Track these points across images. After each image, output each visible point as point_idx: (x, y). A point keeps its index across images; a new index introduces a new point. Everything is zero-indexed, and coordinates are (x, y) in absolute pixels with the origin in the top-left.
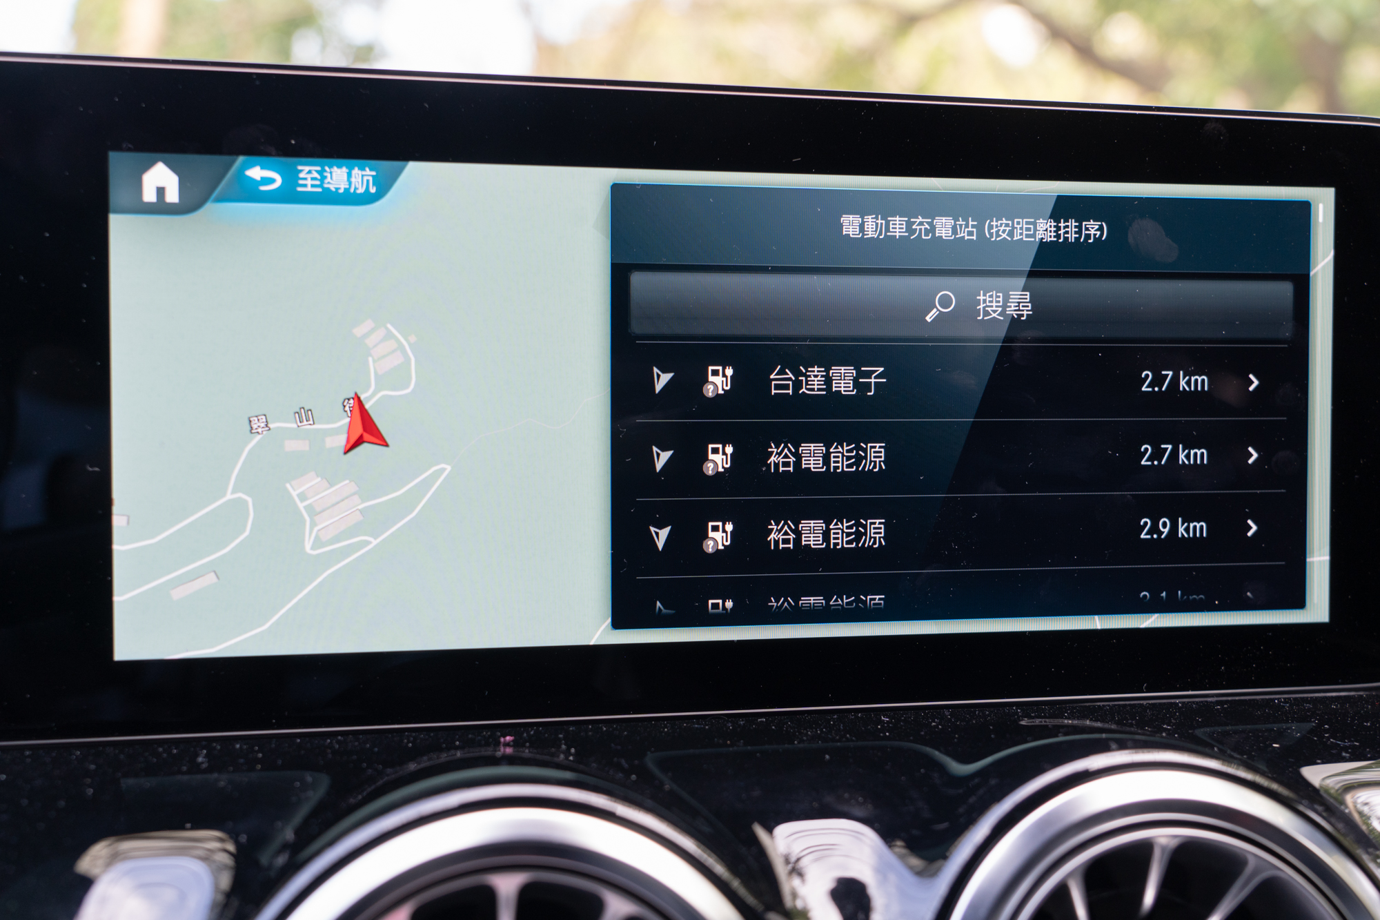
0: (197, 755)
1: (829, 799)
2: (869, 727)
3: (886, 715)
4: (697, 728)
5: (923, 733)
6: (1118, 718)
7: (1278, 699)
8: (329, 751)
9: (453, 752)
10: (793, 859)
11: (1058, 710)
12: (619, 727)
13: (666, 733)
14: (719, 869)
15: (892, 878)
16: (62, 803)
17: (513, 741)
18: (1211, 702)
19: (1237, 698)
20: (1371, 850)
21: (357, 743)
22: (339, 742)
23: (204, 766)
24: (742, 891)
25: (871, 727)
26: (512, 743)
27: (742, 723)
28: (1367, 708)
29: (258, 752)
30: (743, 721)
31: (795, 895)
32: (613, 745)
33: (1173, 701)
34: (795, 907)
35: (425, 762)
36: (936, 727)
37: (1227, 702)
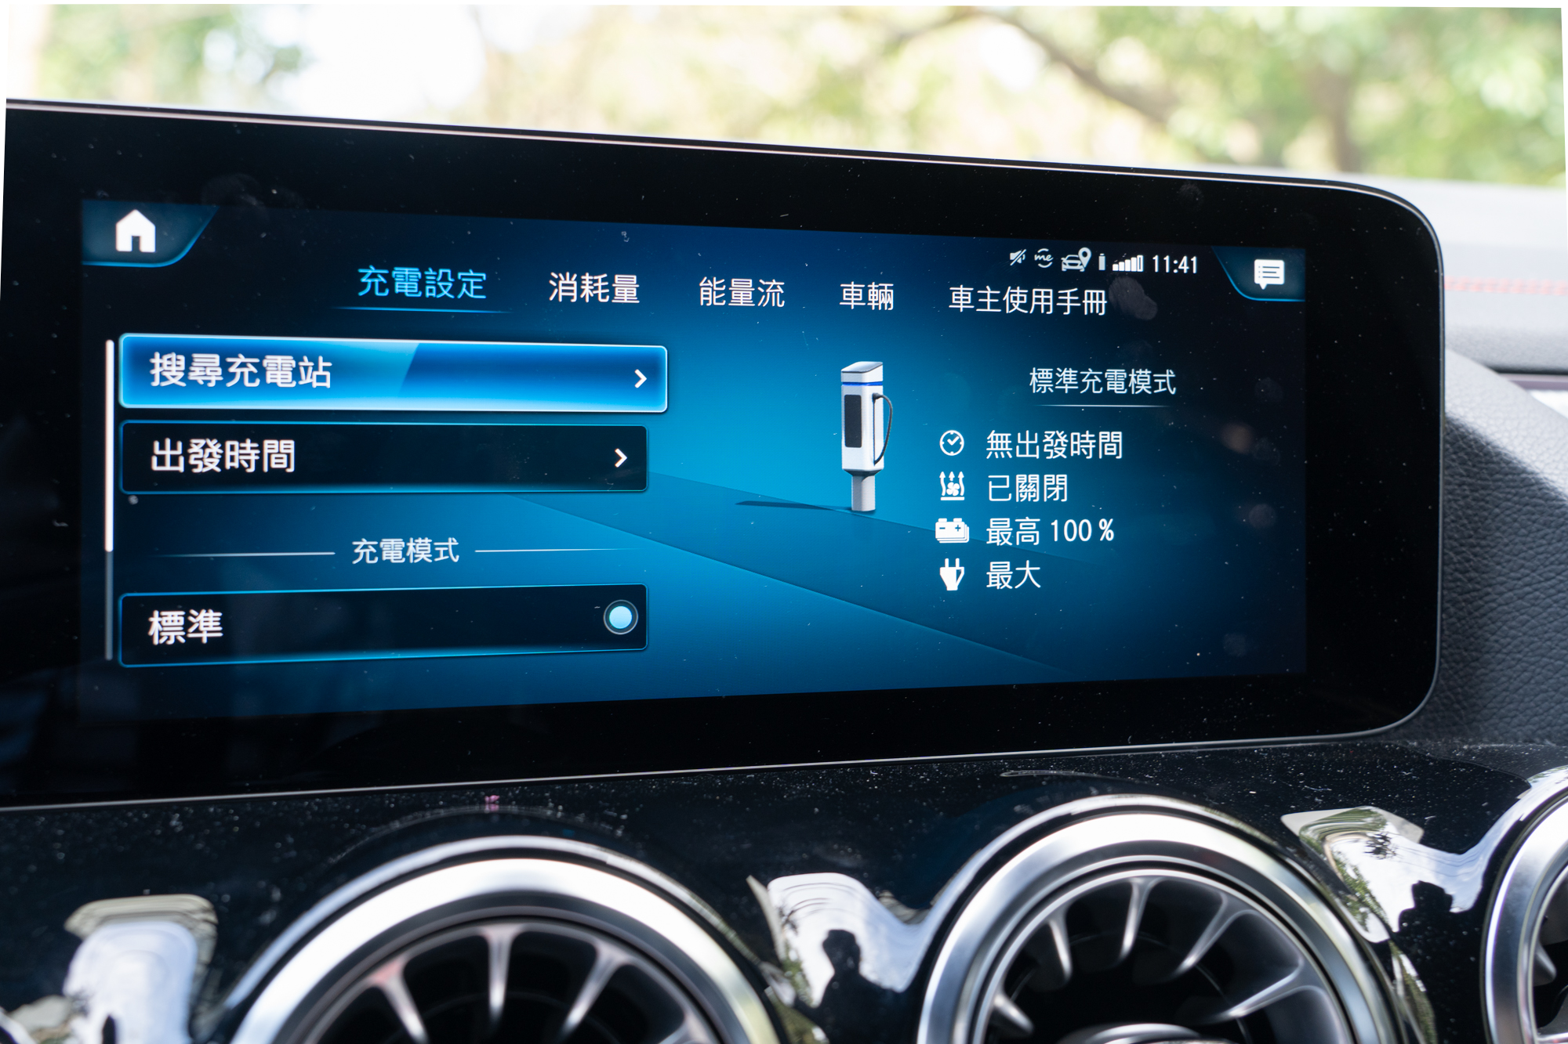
0: (169, 819)
1: (818, 850)
2: (858, 781)
3: (875, 769)
4: (685, 785)
5: (911, 786)
6: (1102, 768)
7: (1257, 749)
8: (309, 813)
9: (436, 811)
10: (787, 912)
11: (1044, 762)
12: (606, 786)
13: (654, 790)
14: (715, 920)
15: (883, 929)
16: (33, 868)
17: (498, 800)
18: (1193, 753)
19: (1218, 749)
20: (1341, 892)
21: (336, 805)
22: (317, 804)
23: (180, 829)
24: (738, 943)
25: (861, 781)
26: (498, 802)
27: (730, 779)
28: (1341, 756)
29: (234, 815)
30: (731, 777)
31: (788, 947)
32: (601, 802)
33: (1157, 752)
34: (788, 958)
35: (409, 821)
36: (924, 779)
37: (1208, 753)
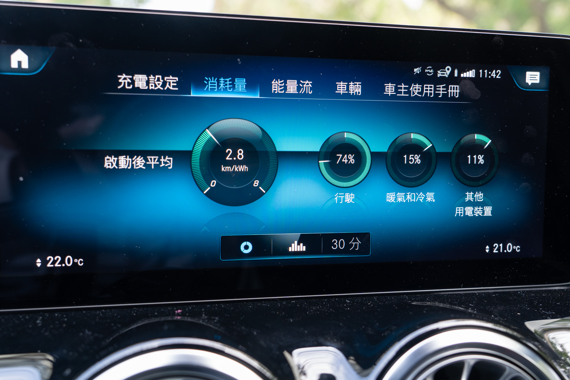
0: (37, 319)
1: (321, 340)
2: (341, 305)
3: (348, 299)
4: (264, 306)
5: (364, 308)
6: (450, 301)
7: (520, 291)
8: (98, 317)
9: (153, 318)
10: (301, 367)
12: (229, 305)
13: (250, 308)
17: (181, 312)
18: (491, 293)
19: (502, 290)
21: (111, 313)
22: (103, 313)
23: (40, 325)
25: (342, 305)
26: (180, 314)
27: (284, 303)
28: (558, 296)
29: (65, 318)
30: (285, 302)
32: (226, 314)
33: (474, 292)
36: (370, 305)
37: (498, 292)
